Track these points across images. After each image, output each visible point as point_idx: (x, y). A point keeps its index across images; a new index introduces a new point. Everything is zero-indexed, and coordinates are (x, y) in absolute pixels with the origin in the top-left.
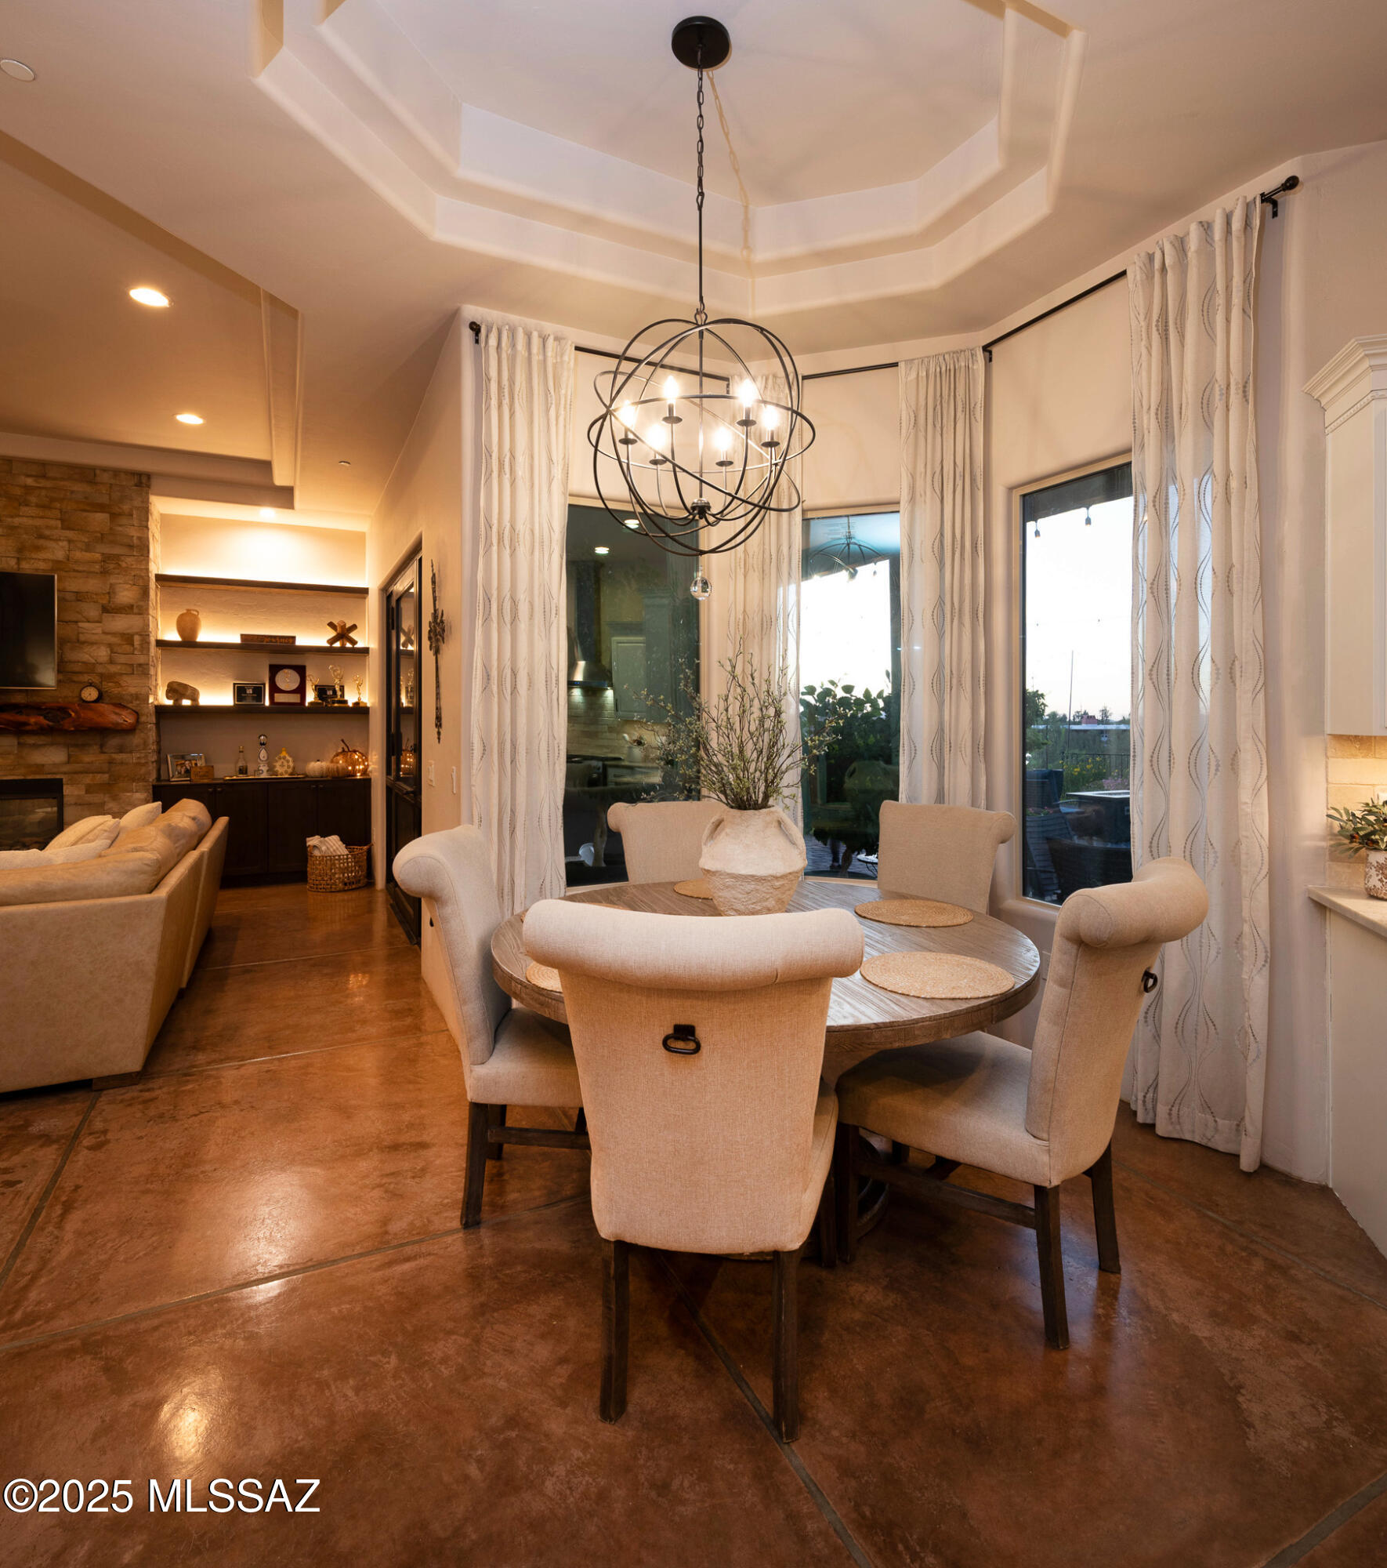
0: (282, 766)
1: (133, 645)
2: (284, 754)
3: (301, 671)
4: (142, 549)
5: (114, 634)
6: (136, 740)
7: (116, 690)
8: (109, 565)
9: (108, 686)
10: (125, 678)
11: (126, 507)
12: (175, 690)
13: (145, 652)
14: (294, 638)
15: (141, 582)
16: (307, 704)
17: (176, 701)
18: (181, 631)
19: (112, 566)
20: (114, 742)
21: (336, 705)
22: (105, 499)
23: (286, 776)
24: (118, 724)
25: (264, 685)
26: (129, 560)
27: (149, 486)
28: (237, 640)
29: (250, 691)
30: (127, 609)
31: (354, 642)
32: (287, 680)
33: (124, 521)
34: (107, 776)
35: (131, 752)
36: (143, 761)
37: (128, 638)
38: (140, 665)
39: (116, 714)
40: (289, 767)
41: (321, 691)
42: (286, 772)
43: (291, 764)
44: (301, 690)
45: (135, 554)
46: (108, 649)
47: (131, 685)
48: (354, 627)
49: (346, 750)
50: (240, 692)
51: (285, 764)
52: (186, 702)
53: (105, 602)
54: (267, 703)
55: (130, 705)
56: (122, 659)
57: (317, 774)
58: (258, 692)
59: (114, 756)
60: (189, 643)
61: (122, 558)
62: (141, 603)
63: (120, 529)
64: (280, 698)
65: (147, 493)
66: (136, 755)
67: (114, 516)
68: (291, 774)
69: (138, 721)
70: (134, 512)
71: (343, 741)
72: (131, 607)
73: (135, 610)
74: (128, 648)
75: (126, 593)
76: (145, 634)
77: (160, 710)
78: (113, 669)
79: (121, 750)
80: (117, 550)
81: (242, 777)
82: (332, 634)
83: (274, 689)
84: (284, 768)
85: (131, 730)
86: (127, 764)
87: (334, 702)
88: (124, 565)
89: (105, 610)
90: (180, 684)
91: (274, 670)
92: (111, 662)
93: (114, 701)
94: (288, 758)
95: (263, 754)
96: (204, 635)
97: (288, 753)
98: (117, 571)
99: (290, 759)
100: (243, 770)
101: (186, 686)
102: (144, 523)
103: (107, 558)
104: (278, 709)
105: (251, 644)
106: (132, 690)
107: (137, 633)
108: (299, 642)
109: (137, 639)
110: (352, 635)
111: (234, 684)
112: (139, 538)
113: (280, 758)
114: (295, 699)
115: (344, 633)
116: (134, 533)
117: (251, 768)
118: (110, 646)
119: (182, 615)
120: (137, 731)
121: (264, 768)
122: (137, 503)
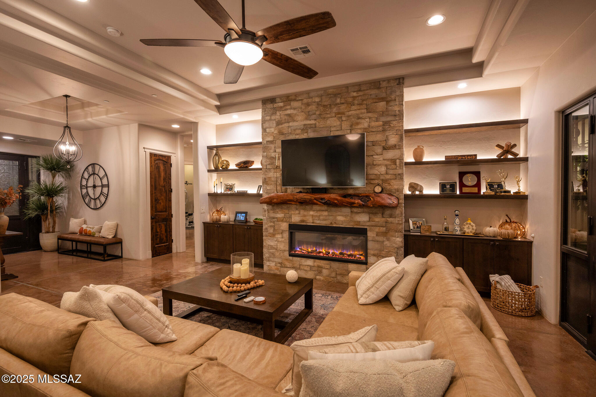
0: (468, 228)
1: (396, 164)
2: (469, 222)
3: (477, 174)
4: (400, 116)
5: (388, 160)
6: (397, 212)
7: (388, 187)
8: (386, 126)
9: (385, 185)
10: (393, 181)
11: (393, 97)
12: (413, 187)
13: (401, 168)
14: (476, 155)
15: (399, 133)
16: (482, 193)
17: (413, 192)
18: (415, 157)
19: (387, 127)
20: (388, 212)
21: (503, 194)
22: (384, 95)
23: (471, 234)
24: (390, 204)
25: (456, 183)
26: (394, 122)
27: (403, 83)
28: (443, 159)
29: (448, 186)
30: (394, 147)
31: (515, 155)
32: (470, 180)
33: (392, 103)
34: (385, 228)
35: (395, 218)
36: (400, 222)
37: (394, 161)
38: (399, 174)
39: (389, 199)
40: (473, 229)
41: (490, 186)
42: (471, 232)
43: (474, 228)
44: (478, 185)
45: (397, 119)
46: (386, 167)
47: (395, 184)
48: (515, 145)
49: (508, 221)
50: (443, 187)
51: (470, 227)
52: (417, 193)
53: (384, 144)
54: (458, 193)
55: (395, 194)
56: (391, 172)
57: (491, 235)
58: (453, 186)
59: (388, 219)
60: (419, 163)
61: (391, 122)
62: (400, 143)
63: (391, 108)
64: (465, 190)
65: (403, 87)
66: (397, 219)
67: (388, 102)
68: (474, 234)
69: (398, 203)
70: (397, 98)
71: (507, 215)
72: (395, 146)
73: (397, 147)
74: (394, 166)
75: (393, 139)
76: (401, 158)
77: (406, 197)
78: (388, 177)
79: (391, 216)
80: (389, 119)
81: (446, 233)
82: (499, 151)
83: (462, 185)
84: (470, 229)
85: (394, 207)
86: (393, 223)
87: (501, 192)
88: (392, 125)
89: (384, 148)
90: (415, 184)
91: (462, 175)
92: (387, 173)
93: (387, 192)
94: (472, 224)
95: (457, 221)
96: (426, 158)
97: (471, 221)
98: (389, 129)
99: (474, 225)
100: (446, 229)
101: (417, 185)
102: (401, 103)
103: (385, 123)
104: (464, 196)
105: (450, 161)
106: (396, 187)
107: (398, 159)
108: (479, 158)
109: (398, 161)
110: (514, 150)
111: (440, 183)
112: (399, 111)
113: (467, 224)
114: (475, 190)
115: (509, 149)
116: (397, 108)
117: (451, 228)
118: (386, 165)
119: (416, 149)
120: (398, 207)
121: (458, 229)
122: (398, 93)
